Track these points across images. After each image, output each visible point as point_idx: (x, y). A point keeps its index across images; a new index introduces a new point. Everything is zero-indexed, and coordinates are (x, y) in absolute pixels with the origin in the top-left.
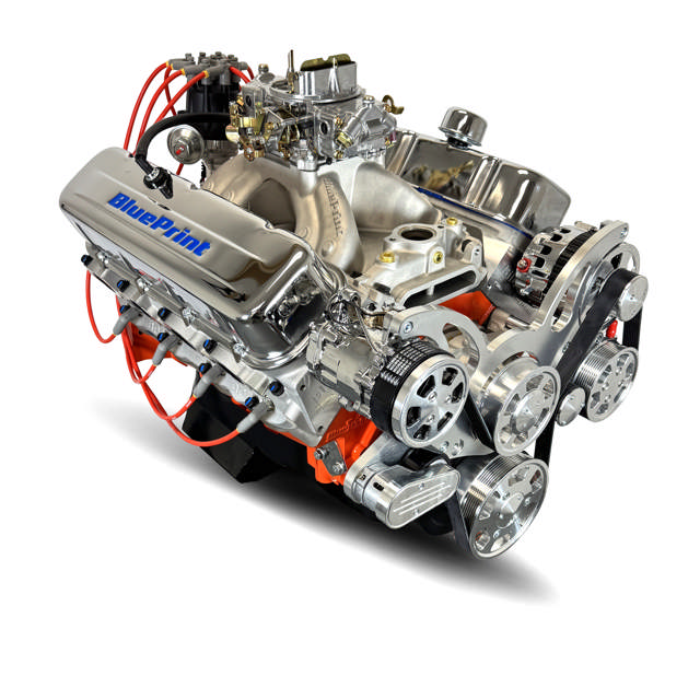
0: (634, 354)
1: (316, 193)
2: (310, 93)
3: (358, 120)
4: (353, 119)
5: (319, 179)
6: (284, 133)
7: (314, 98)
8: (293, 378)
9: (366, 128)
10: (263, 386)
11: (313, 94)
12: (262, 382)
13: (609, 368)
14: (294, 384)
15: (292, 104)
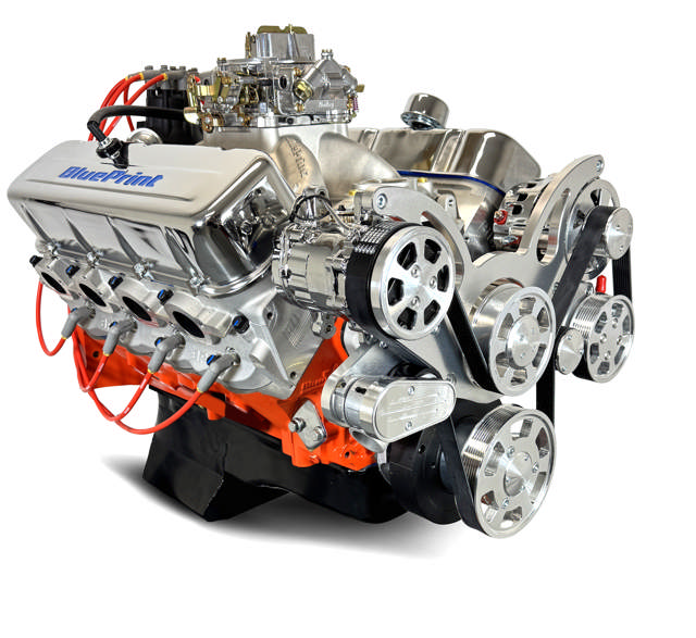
0: (627, 304)
1: (279, 151)
2: (268, 55)
3: (318, 71)
4: (313, 70)
5: (281, 139)
6: (243, 93)
7: (271, 59)
8: (258, 304)
9: (325, 80)
10: (226, 324)
11: (271, 56)
12: (224, 320)
13: (604, 317)
14: (260, 312)
15: (250, 67)
